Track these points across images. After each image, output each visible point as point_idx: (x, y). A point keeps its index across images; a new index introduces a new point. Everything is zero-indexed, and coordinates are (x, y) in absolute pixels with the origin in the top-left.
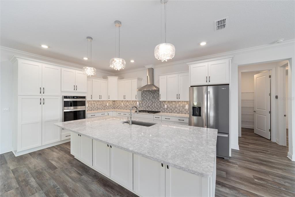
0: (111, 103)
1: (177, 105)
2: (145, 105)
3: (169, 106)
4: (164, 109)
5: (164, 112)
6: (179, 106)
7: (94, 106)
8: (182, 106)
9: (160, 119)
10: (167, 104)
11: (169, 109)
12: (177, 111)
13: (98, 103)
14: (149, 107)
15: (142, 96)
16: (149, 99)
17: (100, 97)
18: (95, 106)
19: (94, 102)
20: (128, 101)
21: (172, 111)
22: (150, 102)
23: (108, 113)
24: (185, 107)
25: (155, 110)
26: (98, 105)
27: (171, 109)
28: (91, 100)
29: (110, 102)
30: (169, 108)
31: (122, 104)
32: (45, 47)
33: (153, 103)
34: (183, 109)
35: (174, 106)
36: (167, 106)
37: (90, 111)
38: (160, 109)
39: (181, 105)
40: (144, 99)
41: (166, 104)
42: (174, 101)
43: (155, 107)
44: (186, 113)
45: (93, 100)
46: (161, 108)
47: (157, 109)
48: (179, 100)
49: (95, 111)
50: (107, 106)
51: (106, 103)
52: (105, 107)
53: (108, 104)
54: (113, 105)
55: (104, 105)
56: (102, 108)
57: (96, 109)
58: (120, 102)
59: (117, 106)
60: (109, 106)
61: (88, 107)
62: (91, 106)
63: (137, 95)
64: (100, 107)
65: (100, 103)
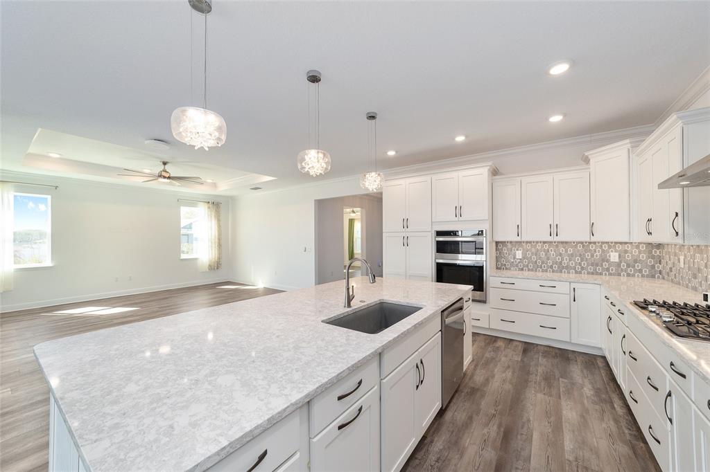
0: (638, 254)
7: (545, 260)
13: (562, 250)
17: (554, 229)
18: (548, 259)
19: (546, 247)
26: (561, 255)
28: (518, 239)
29: (628, 247)
31: (682, 258)
32: (391, 153)
37: (532, 270)
45: (524, 239)
49: (549, 275)
50: (608, 261)
51: (603, 251)
52: (597, 265)
53: (614, 257)
54: (651, 262)
55: (592, 256)
56: (583, 268)
57: (551, 267)
58: (675, 253)
59: (668, 268)
60: (621, 262)
61: (524, 258)
62: (534, 258)
63: (679, 215)
64: (572, 264)
65: (570, 251)
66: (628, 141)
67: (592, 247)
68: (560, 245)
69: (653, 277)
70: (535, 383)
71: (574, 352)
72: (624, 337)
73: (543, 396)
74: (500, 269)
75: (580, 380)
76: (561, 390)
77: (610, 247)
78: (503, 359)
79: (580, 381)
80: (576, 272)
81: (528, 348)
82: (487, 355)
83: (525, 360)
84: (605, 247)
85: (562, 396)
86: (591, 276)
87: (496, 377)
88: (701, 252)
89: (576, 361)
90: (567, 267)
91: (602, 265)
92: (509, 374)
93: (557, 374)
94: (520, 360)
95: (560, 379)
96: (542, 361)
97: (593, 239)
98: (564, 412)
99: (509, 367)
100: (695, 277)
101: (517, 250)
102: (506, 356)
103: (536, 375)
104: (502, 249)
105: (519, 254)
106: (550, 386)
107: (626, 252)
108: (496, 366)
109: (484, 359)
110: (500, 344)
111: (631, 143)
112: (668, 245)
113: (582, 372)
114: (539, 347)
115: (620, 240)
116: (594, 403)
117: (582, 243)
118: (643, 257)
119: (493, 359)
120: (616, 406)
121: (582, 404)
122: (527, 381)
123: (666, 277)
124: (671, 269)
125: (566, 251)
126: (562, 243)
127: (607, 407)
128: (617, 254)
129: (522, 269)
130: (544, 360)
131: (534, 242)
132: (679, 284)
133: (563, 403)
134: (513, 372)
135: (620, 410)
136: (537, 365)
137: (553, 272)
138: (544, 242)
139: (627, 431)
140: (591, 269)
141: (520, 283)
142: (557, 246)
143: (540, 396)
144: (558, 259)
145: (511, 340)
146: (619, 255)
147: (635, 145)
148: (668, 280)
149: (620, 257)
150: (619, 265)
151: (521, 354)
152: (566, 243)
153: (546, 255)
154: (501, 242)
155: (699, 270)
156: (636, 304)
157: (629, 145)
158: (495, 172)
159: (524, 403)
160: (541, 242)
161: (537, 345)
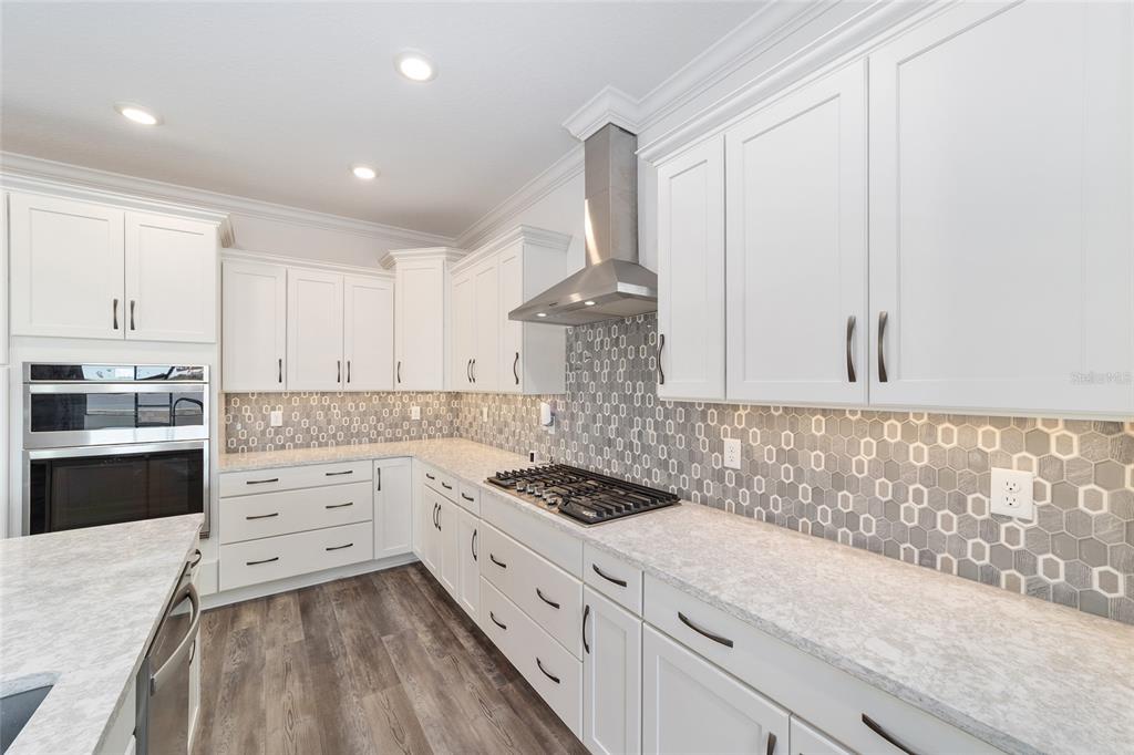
0: (439, 407)
1: (853, 447)
2: (586, 428)
3: (767, 455)
4: (719, 476)
5: (719, 505)
6: (889, 467)
7: (324, 425)
8: (928, 476)
9: (630, 596)
10: (742, 435)
11: (760, 484)
12: (851, 520)
13: (350, 405)
14: (610, 443)
15: (568, 360)
16: (612, 386)
17: (344, 371)
18: (329, 423)
19: (326, 401)
20: (505, 395)
21: (803, 510)
22: (616, 410)
23: (378, 464)
24: (986, 487)
25: (649, 473)
26: (348, 414)
27: (789, 491)
28: (280, 387)
29: (429, 398)
30: (766, 471)
31: (485, 410)
33: (632, 411)
34: (937, 503)
35: (815, 461)
36: (747, 452)
37: (302, 446)
38: (681, 471)
39: (919, 455)
40: (580, 386)
41: (735, 434)
42: (824, 412)
43: (646, 449)
44: (990, 578)
45: (291, 388)
46: (692, 461)
47: (664, 465)
48: (883, 396)
49: (331, 451)
50: (408, 419)
51: (404, 404)
52: (396, 426)
53: (415, 412)
54: (449, 416)
55: (391, 413)
56: (379, 434)
57: (334, 436)
58: (476, 403)
59: (467, 422)
60: (422, 419)
61: (286, 424)
62: (305, 423)
63: (520, 356)
64: (365, 428)
65: (363, 406)
66: (443, 249)
67: (391, 400)
68: (349, 398)
69: (452, 436)
70: (350, 674)
71: (377, 573)
72: (475, 534)
73: (372, 696)
74: (235, 451)
75: (407, 623)
76: (393, 661)
77: (411, 399)
78: (269, 654)
79: (408, 625)
80: (371, 441)
81: (307, 598)
82: (229, 666)
83: (313, 631)
84: (406, 399)
85: (400, 675)
86: (388, 444)
87: (270, 714)
88: (508, 402)
89: (387, 589)
90: (358, 434)
91: (402, 427)
92: (295, 688)
93: (375, 632)
94: (303, 637)
95: (383, 638)
96: (342, 616)
97: (399, 387)
98: (416, 707)
99: (288, 669)
100: (501, 432)
101: (273, 409)
102: (273, 643)
103: (345, 655)
104: (239, 409)
105: (276, 418)
106: (375, 666)
107: (427, 404)
108: (258, 684)
109: (224, 681)
110: (249, 618)
111: (447, 253)
112: (467, 393)
113: (402, 604)
114: (326, 590)
115: (422, 390)
116: (441, 654)
117: (378, 393)
118: (443, 411)
119: (245, 668)
120: (462, 641)
121: (429, 667)
122: (334, 683)
123: (464, 435)
124: (471, 423)
125: (357, 408)
126: (351, 393)
127: (454, 650)
128: (419, 408)
129: (283, 447)
130: (344, 612)
131: (305, 394)
132: (481, 442)
133: (407, 687)
134: (302, 677)
135: (469, 644)
136: (337, 631)
137: (337, 444)
138: (323, 394)
139: (490, 677)
140: (389, 433)
141: (287, 478)
142: (343, 399)
143: (369, 699)
144: (345, 421)
145: (270, 598)
146: (421, 410)
147: (452, 259)
148: (467, 438)
149: (421, 412)
150: (420, 423)
151: (300, 622)
152: (357, 393)
153: (326, 415)
154: (237, 395)
155: (506, 424)
156: (491, 481)
157: (444, 256)
158: (227, 240)
159: (350, 741)
160: (317, 393)
161: (320, 586)
